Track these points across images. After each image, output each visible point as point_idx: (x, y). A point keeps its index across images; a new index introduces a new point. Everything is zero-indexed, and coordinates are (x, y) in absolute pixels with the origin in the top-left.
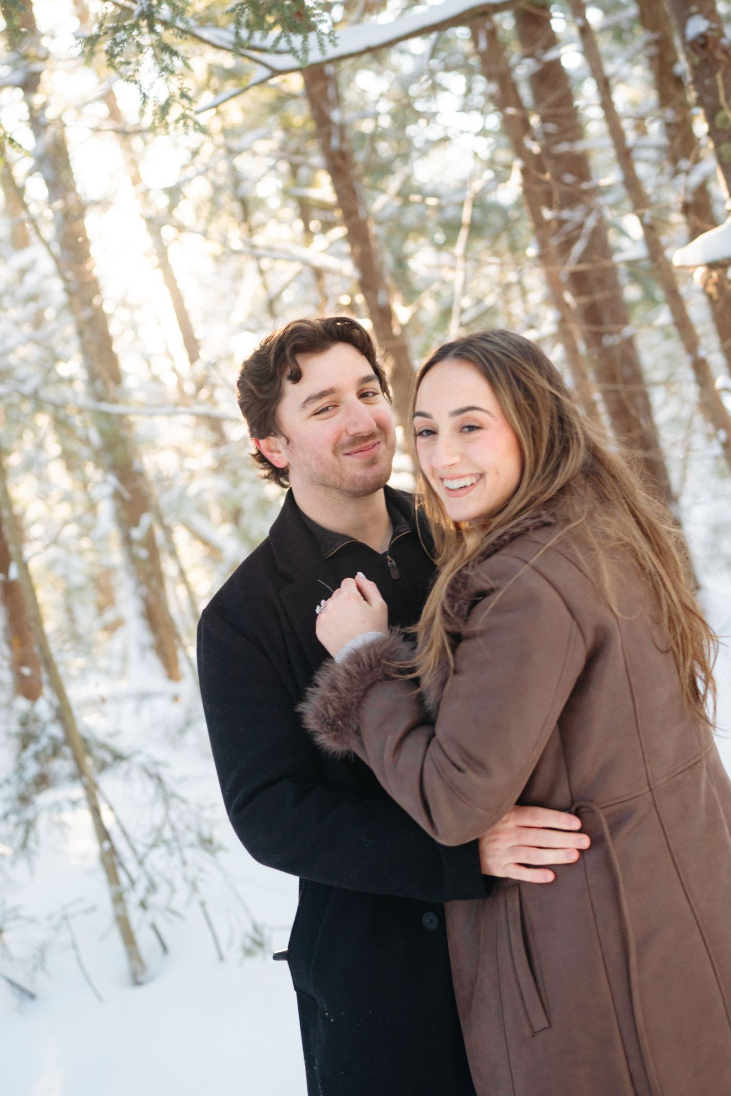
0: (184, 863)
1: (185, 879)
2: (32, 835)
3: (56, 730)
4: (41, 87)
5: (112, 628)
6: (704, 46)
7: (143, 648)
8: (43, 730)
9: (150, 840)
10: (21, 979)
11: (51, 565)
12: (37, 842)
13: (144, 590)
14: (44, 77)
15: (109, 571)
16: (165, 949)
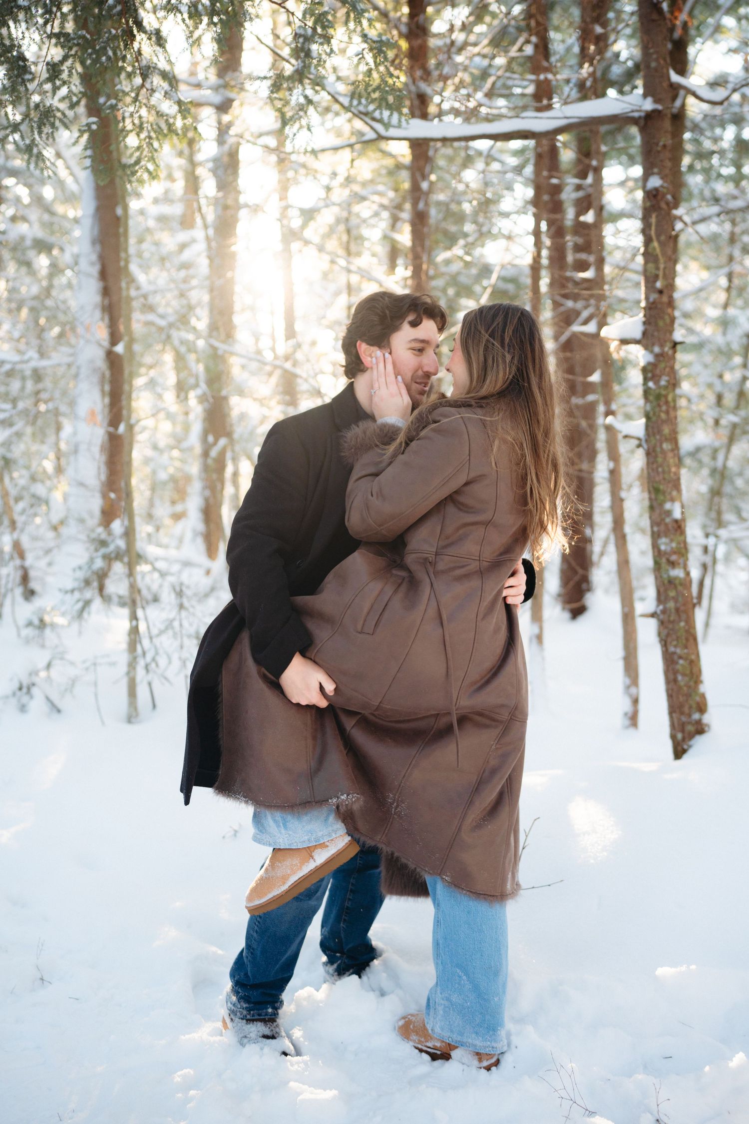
0: (182, 647)
1: (180, 658)
2: (87, 609)
3: (122, 544)
4: (231, 111)
5: (177, 517)
6: (655, 196)
7: (195, 534)
8: (113, 541)
9: (162, 627)
10: (55, 698)
11: (147, 461)
12: (89, 613)
13: (208, 493)
14: (236, 104)
15: (188, 479)
16: (154, 706)
